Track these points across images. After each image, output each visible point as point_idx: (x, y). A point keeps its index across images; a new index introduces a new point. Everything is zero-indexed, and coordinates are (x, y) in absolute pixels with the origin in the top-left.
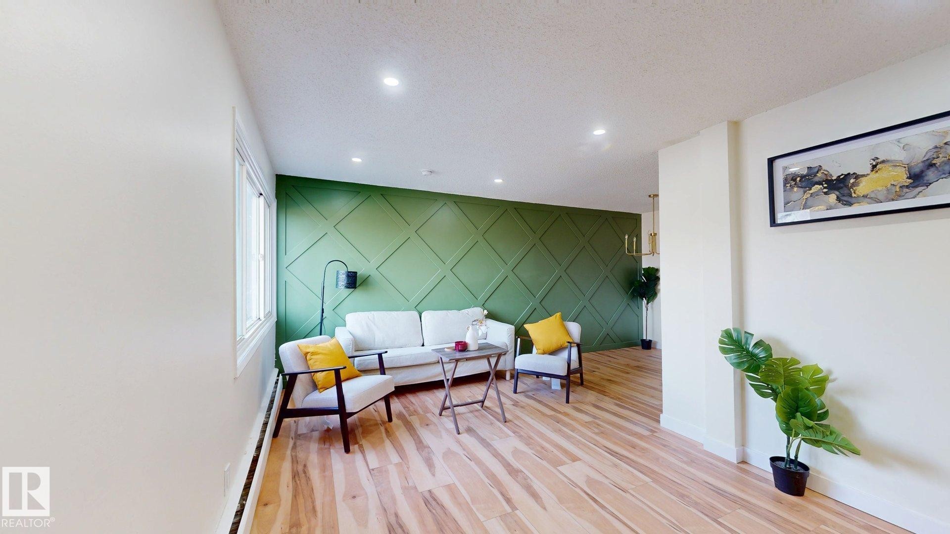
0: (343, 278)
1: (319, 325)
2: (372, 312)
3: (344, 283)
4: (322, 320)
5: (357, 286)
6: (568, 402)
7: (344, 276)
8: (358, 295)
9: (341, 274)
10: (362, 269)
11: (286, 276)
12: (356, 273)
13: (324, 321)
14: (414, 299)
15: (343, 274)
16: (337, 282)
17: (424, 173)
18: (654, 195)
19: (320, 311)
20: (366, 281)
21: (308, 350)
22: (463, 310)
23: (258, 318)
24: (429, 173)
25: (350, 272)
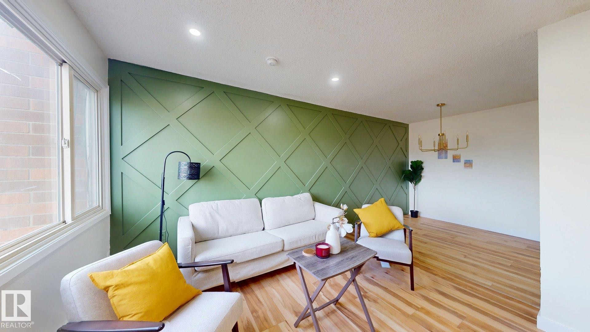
0: (185, 170)
1: (159, 219)
2: (216, 202)
3: (185, 175)
4: (162, 212)
5: (201, 176)
6: (413, 289)
7: (186, 167)
8: (201, 185)
9: (183, 165)
10: (205, 161)
11: (120, 166)
12: (199, 164)
13: (166, 214)
14: (255, 187)
15: (185, 165)
16: (179, 173)
17: (269, 62)
18: (442, 104)
19: (160, 203)
20: (210, 172)
21: (108, 283)
22: (295, 196)
23: (62, 220)
24: (274, 62)
25: (193, 163)
